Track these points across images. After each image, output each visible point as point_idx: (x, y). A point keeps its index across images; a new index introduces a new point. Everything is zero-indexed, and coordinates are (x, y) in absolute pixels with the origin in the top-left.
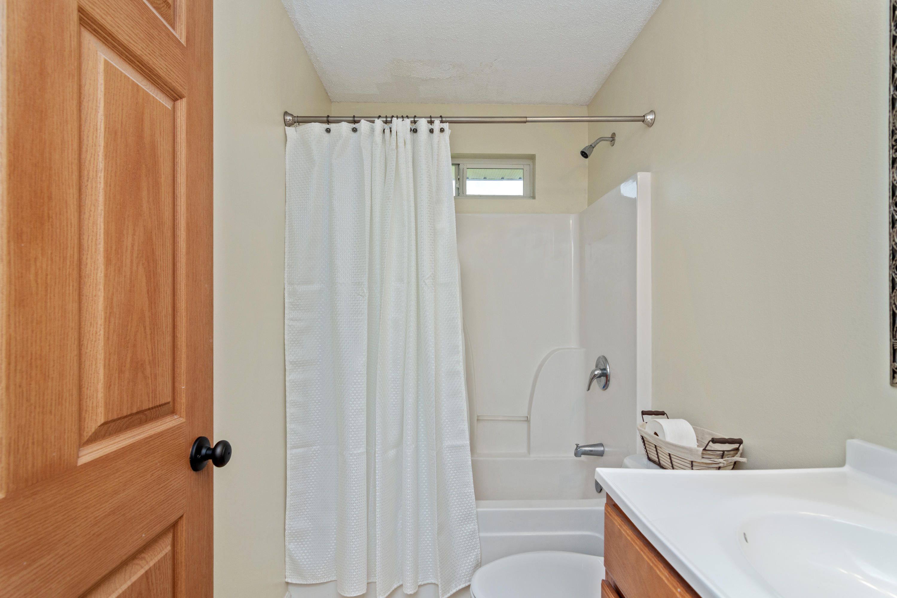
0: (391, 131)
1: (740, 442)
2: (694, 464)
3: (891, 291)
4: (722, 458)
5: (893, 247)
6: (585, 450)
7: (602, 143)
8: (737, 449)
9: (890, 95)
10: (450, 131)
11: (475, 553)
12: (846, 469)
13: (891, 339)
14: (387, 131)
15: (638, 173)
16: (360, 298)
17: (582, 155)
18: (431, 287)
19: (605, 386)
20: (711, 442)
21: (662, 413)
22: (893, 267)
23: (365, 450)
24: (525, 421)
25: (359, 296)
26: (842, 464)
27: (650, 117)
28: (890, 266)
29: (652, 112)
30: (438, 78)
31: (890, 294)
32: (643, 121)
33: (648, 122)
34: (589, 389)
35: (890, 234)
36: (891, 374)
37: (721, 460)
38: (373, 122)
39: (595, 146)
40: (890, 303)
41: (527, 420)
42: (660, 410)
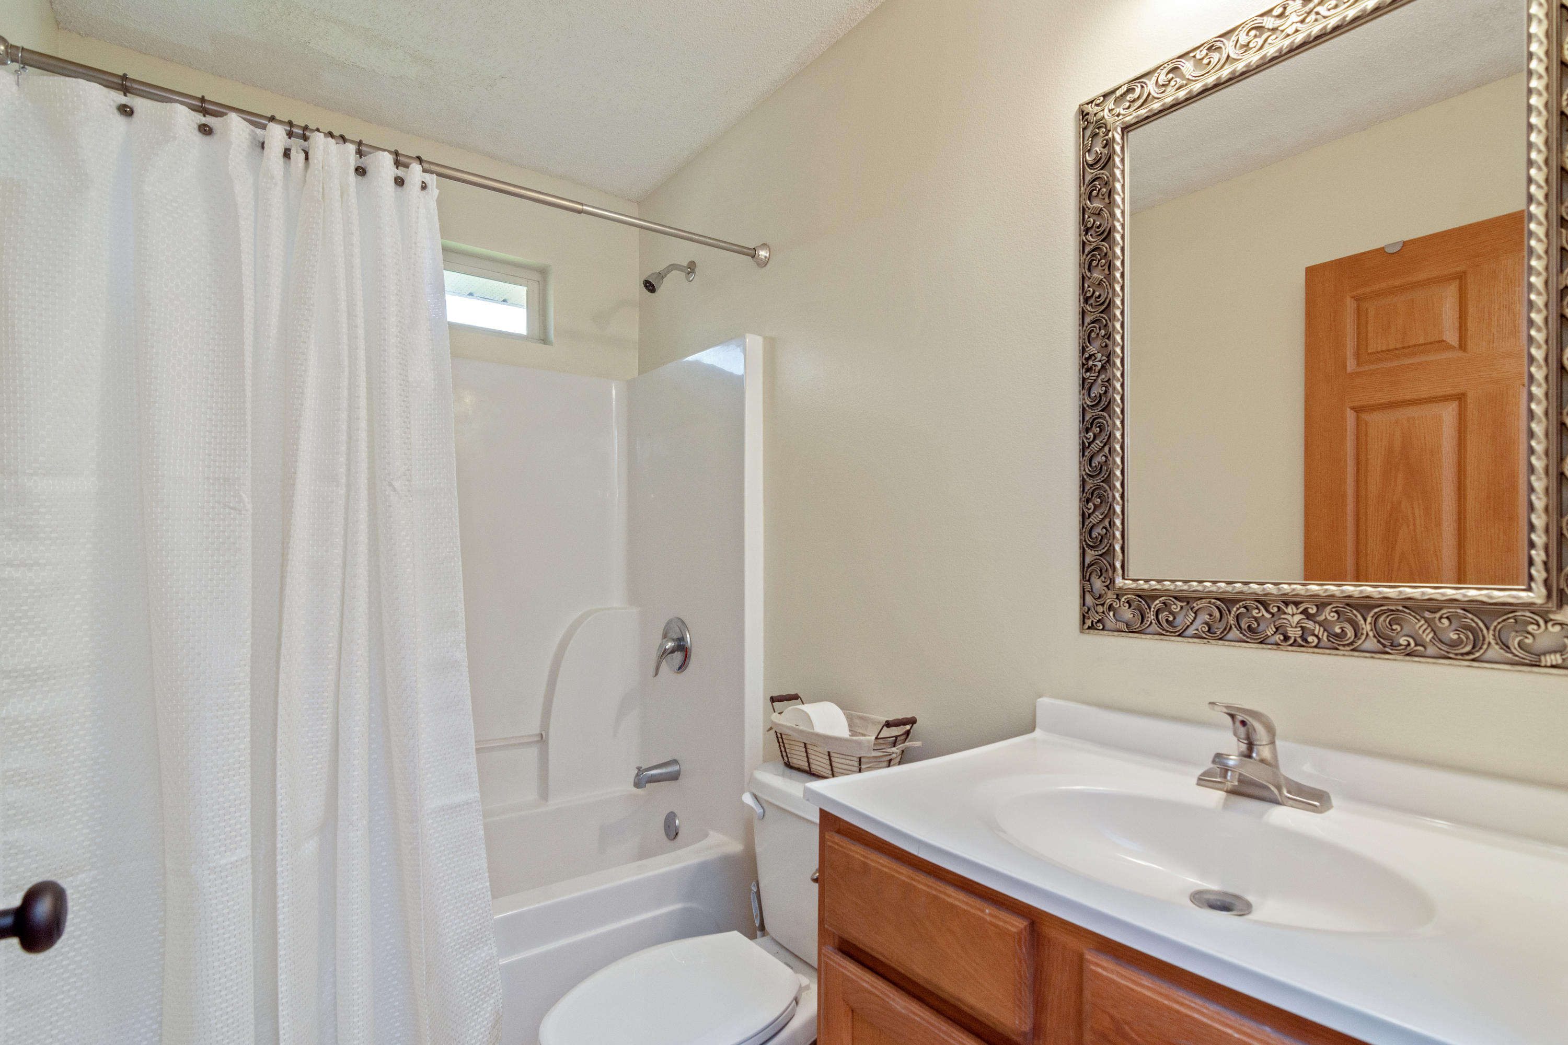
0: (307, 158)
1: (913, 721)
2: (863, 760)
3: (1081, 526)
4: (894, 746)
5: (1083, 478)
6: (652, 775)
7: (675, 273)
8: (908, 733)
9: (1080, 307)
10: (438, 191)
11: (492, 1001)
12: (1038, 733)
13: (1081, 581)
14: (298, 157)
15: (747, 335)
16: (230, 514)
17: (646, 286)
18: (406, 496)
19: (682, 667)
20: (885, 727)
21: (795, 697)
22: (1083, 499)
23: (249, 852)
24: (537, 742)
25: (227, 510)
26: (1032, 728)
27: (763, 253)
28: (1080, 499)
29: (764, 246)
30: (374, 70)
31: (1080, 530)
32: (753, 257)
33: (761, 260)
34: (656, 674)
35: (1080, 463)
36: (1080, 619)
37: (894, 749)
38: (264, 127)
39: (666, 276)
40: (1081, 540)
41: (542, 739)
42: (793, 692)
